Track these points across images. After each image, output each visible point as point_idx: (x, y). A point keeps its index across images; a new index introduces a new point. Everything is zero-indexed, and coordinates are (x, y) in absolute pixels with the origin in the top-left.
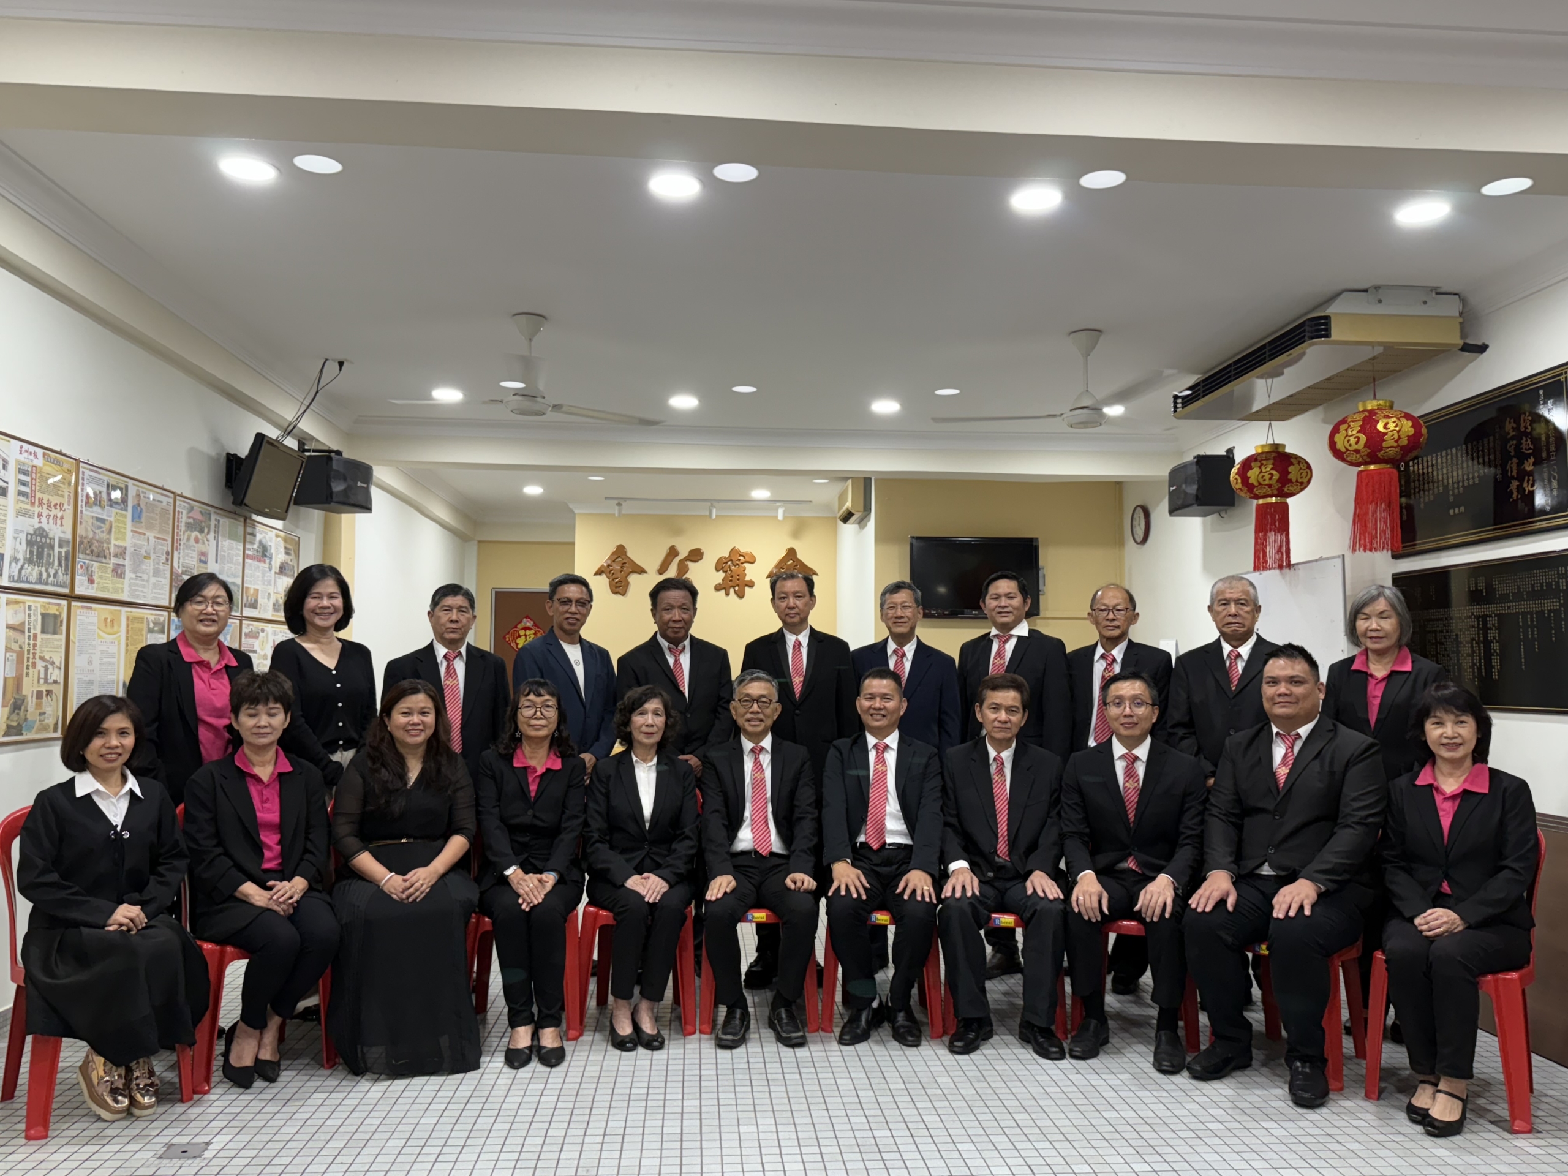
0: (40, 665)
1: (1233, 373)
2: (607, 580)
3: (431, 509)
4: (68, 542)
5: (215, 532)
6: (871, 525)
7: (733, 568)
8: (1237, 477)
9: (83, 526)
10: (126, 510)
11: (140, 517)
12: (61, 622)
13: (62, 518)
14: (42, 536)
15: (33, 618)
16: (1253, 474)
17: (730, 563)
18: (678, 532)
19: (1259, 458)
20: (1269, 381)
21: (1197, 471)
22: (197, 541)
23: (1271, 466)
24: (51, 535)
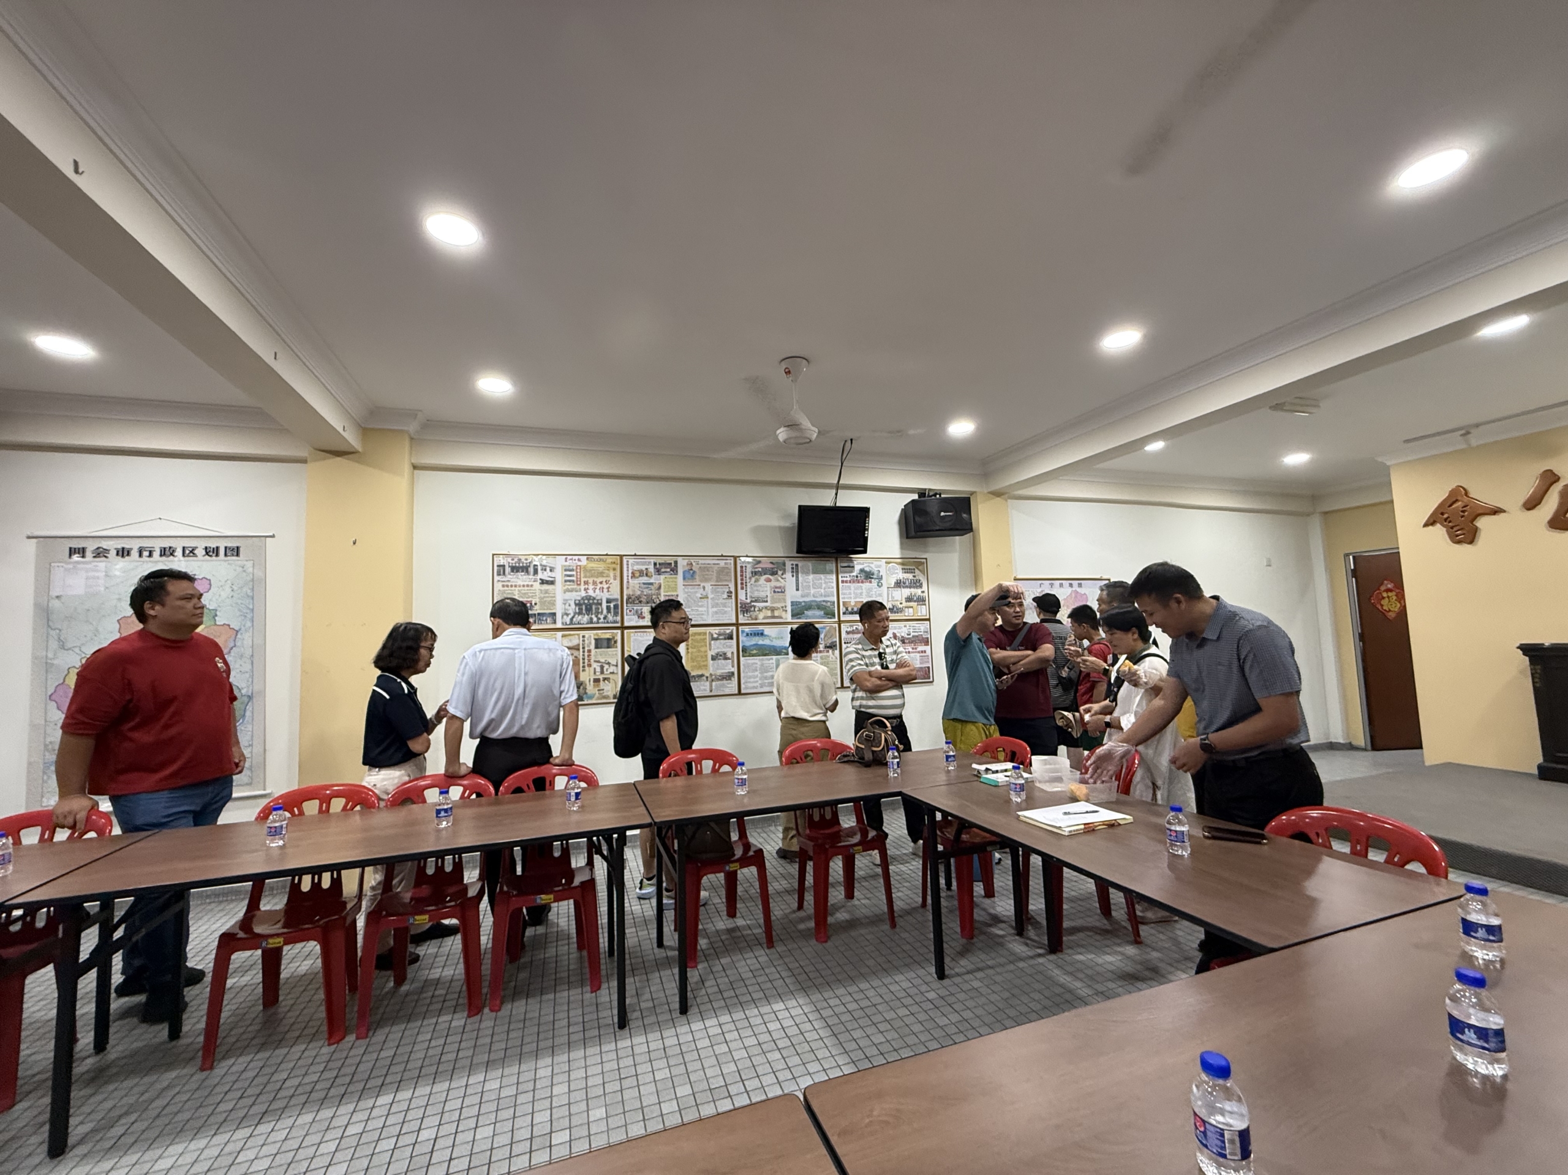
0: (595, 665)
2: (1445, 529)
4: (616, 600)
5: (792, 572)
9: (630, 589)
10: (676, 574)
11: (692, 576)
12: (616, 642)
13: (608, 588)
14: (589, 600)
15: (586, 642)
18: (1552, 452)
22: (769, 580)
24: (598, 598)
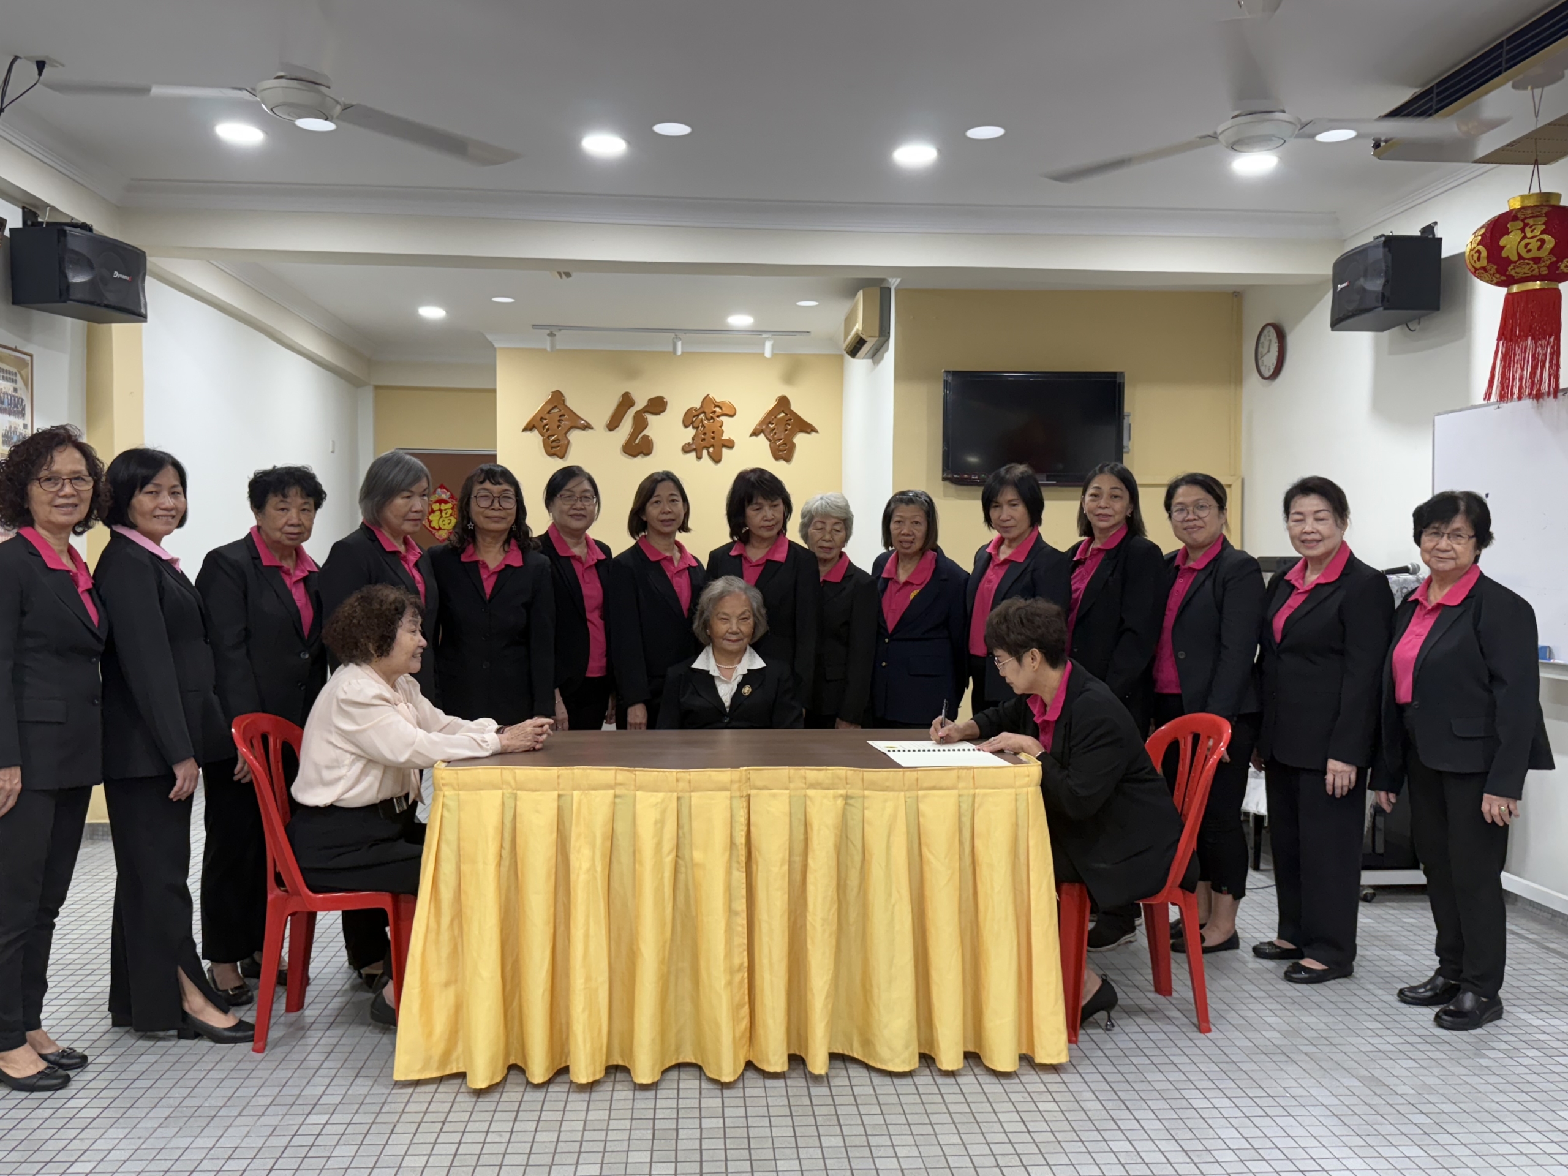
1: (1505, 57)
2: (541, 438)
3: (291, 337)
6: (889, 356)
7: (706, 422)
8: (1480, 247)
16: (1511, 242)
17: (702, 415)
18: (632, 373)
19: (1520, 215)
20: (1538, 91)
21: (1385, 256)
23: (1544, 227)
